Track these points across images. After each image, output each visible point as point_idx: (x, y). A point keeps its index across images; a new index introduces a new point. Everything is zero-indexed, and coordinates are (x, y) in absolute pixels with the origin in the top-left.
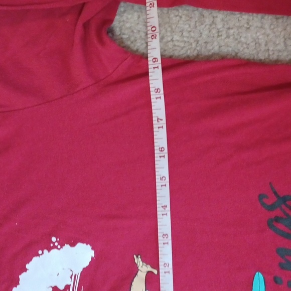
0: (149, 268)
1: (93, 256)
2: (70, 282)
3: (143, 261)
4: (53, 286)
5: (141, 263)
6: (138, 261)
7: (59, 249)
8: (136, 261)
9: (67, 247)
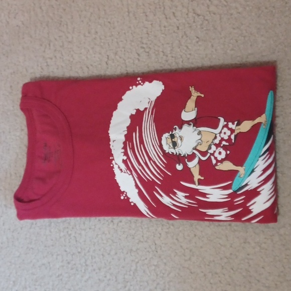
0: (199, 94)
1: (164, 89)
2: (147, 106)
3: (195, 89)
4: (137, 108)
5: (194, 91)
6: (192, 89)
7: (142, 85)
8: (191, 90)
9: (147, 83)
